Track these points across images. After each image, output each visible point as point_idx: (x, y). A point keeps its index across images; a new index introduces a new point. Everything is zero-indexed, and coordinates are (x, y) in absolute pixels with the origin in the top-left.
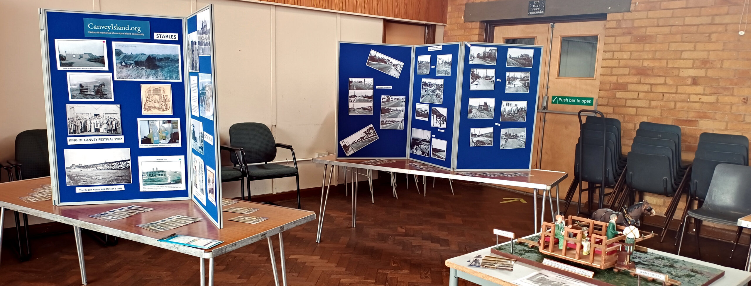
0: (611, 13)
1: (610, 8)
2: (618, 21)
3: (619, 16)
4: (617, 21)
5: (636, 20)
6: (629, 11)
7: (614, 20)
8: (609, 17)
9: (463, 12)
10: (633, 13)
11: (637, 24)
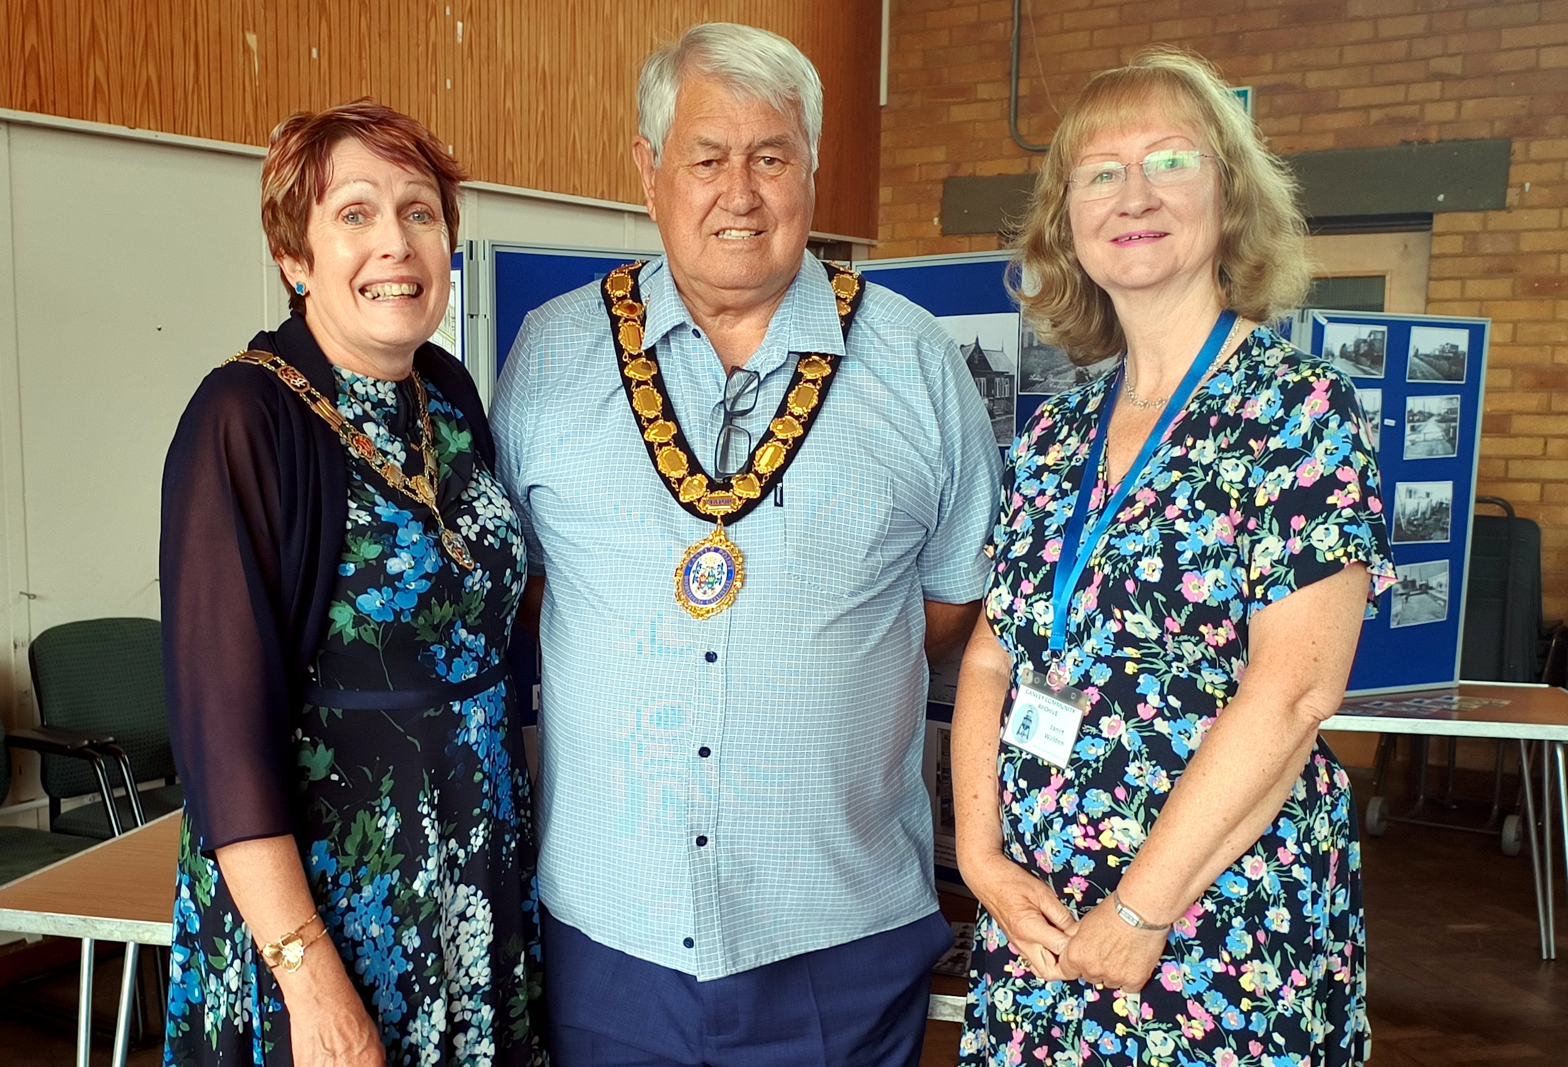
0: (1444, 212)
1: (1441, 198)
2: (1470, 236)
3: (1470, 221)
4: (1464, 234)
5: (1527, 234)
6: (1501, 206)
7: (1457, 233)
8: (1440, 222)
9: (938, 205)
10: (1515, 213)
11: (1529, 243)
